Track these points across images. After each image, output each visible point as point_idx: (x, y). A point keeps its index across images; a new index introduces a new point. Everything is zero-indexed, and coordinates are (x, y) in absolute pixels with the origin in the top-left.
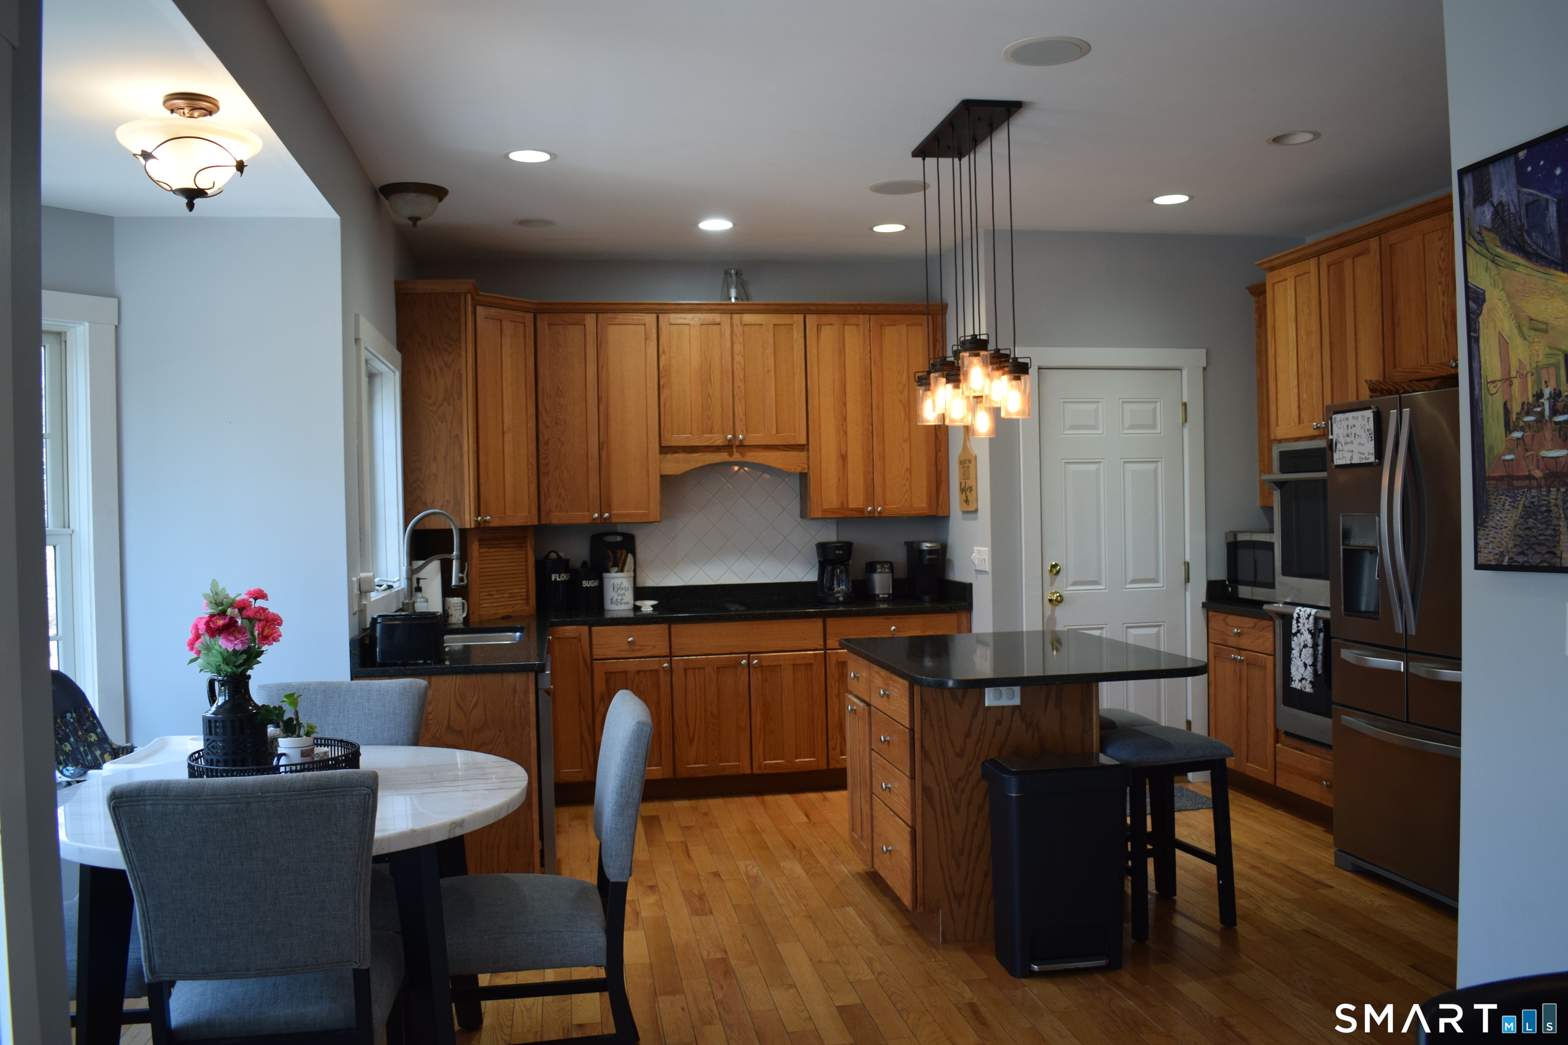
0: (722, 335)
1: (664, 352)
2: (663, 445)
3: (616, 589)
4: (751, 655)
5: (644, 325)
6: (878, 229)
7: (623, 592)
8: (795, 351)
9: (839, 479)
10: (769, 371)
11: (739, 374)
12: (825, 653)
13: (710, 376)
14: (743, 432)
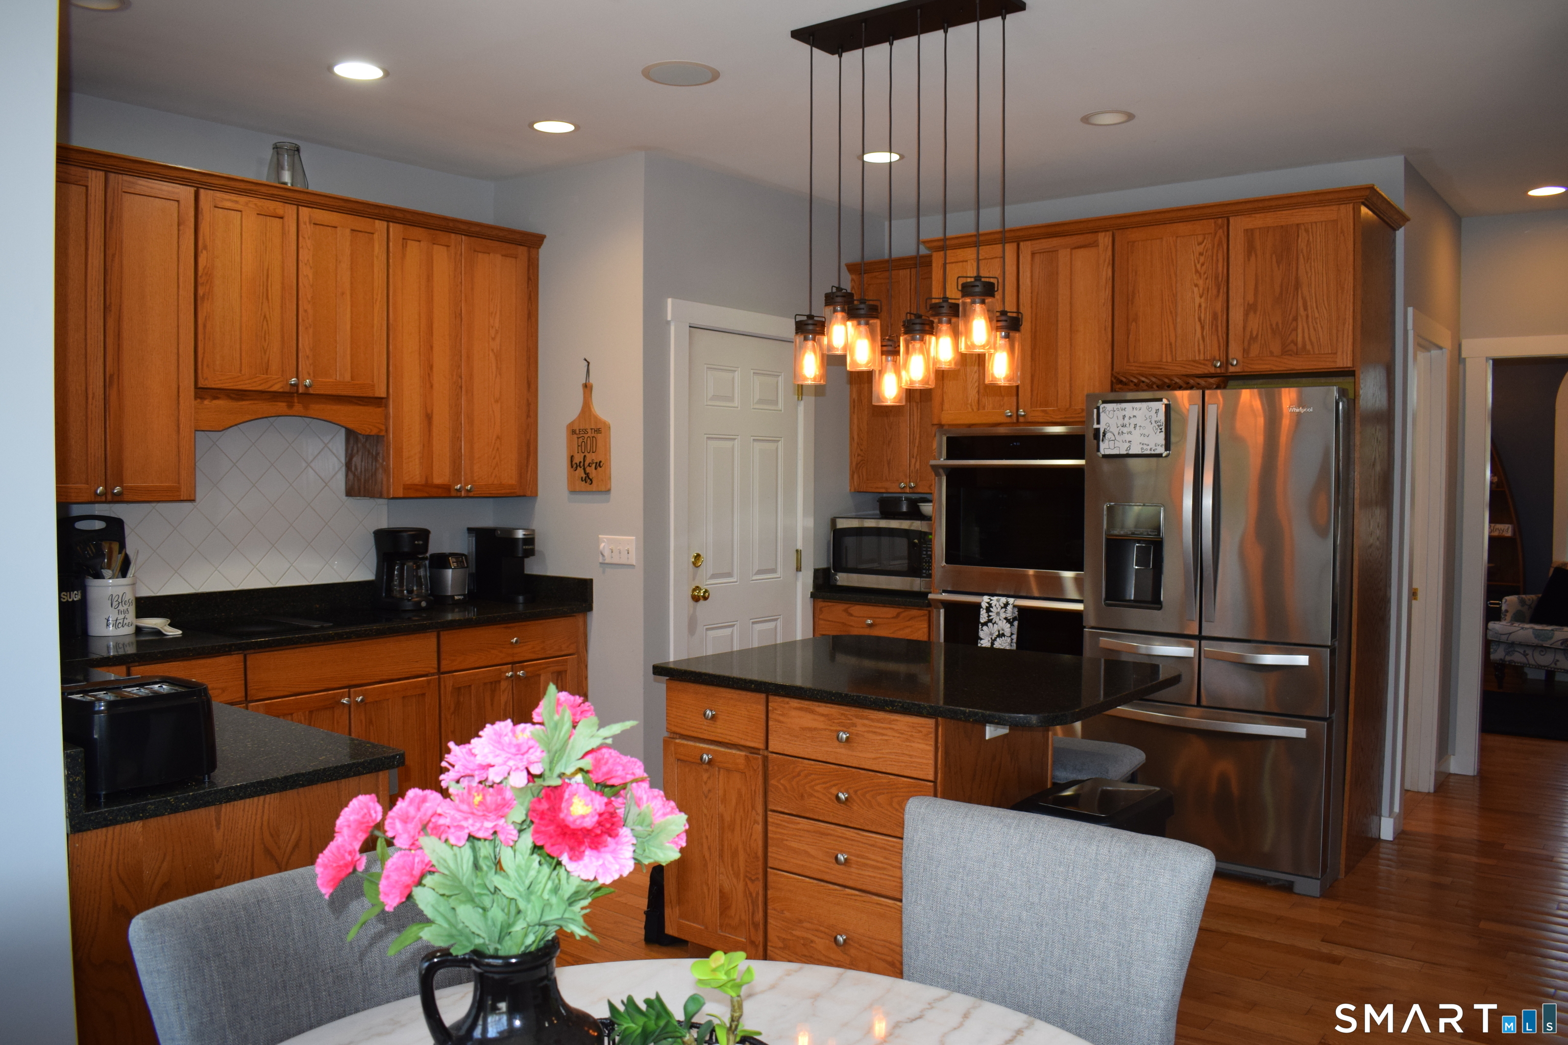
0: (284, 234)
1: (205, 248)
2: (200, 385)
3: (115, 603)
4: (352, 690)
5: (178, 201)
6: (541, 126)
7: (125, 607)
8: (376, 270)
9: (424, 445)
10: (343, 294)
11: (306, 293)
12: (439, 679)
13: (267, 290)
14: (309, 374)
